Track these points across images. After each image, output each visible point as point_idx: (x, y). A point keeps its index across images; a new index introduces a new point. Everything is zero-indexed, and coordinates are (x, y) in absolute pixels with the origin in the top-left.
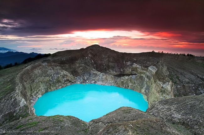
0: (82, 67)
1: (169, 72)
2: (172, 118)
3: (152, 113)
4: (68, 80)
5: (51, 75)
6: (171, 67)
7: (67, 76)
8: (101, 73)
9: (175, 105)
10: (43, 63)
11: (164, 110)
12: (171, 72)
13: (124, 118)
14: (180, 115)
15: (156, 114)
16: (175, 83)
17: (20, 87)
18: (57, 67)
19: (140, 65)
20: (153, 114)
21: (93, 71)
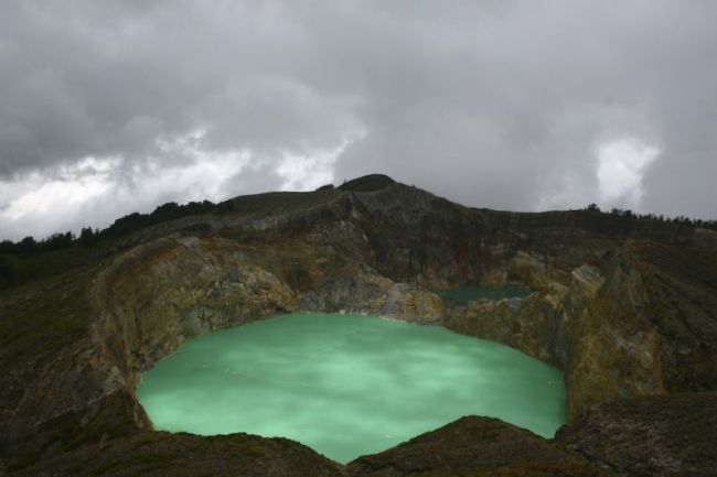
0: (325, 256)
1: (649, 291)
2: (649, 469)
3: (575, 446)
4: (272, 304)
5: (212, 284)
6: (658, 273)
7: (268, 287)
8: (396, 281)
9: (663, 420)
10: (183, 236)
11: (620, 437)
12: (658, 295)
13: (475, 457)
14: (679, 462)
15: (592, 451)
16: (671, 336)
17: (104, 322)
18: (236, 256)
19: (542, 257)
20: (579, 450)
21: (365, 272)
